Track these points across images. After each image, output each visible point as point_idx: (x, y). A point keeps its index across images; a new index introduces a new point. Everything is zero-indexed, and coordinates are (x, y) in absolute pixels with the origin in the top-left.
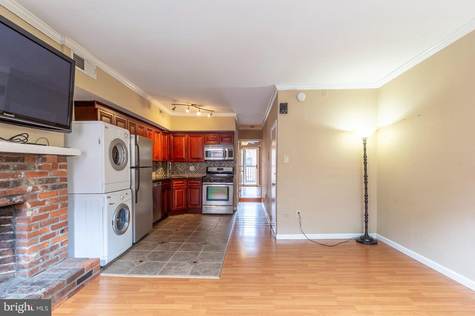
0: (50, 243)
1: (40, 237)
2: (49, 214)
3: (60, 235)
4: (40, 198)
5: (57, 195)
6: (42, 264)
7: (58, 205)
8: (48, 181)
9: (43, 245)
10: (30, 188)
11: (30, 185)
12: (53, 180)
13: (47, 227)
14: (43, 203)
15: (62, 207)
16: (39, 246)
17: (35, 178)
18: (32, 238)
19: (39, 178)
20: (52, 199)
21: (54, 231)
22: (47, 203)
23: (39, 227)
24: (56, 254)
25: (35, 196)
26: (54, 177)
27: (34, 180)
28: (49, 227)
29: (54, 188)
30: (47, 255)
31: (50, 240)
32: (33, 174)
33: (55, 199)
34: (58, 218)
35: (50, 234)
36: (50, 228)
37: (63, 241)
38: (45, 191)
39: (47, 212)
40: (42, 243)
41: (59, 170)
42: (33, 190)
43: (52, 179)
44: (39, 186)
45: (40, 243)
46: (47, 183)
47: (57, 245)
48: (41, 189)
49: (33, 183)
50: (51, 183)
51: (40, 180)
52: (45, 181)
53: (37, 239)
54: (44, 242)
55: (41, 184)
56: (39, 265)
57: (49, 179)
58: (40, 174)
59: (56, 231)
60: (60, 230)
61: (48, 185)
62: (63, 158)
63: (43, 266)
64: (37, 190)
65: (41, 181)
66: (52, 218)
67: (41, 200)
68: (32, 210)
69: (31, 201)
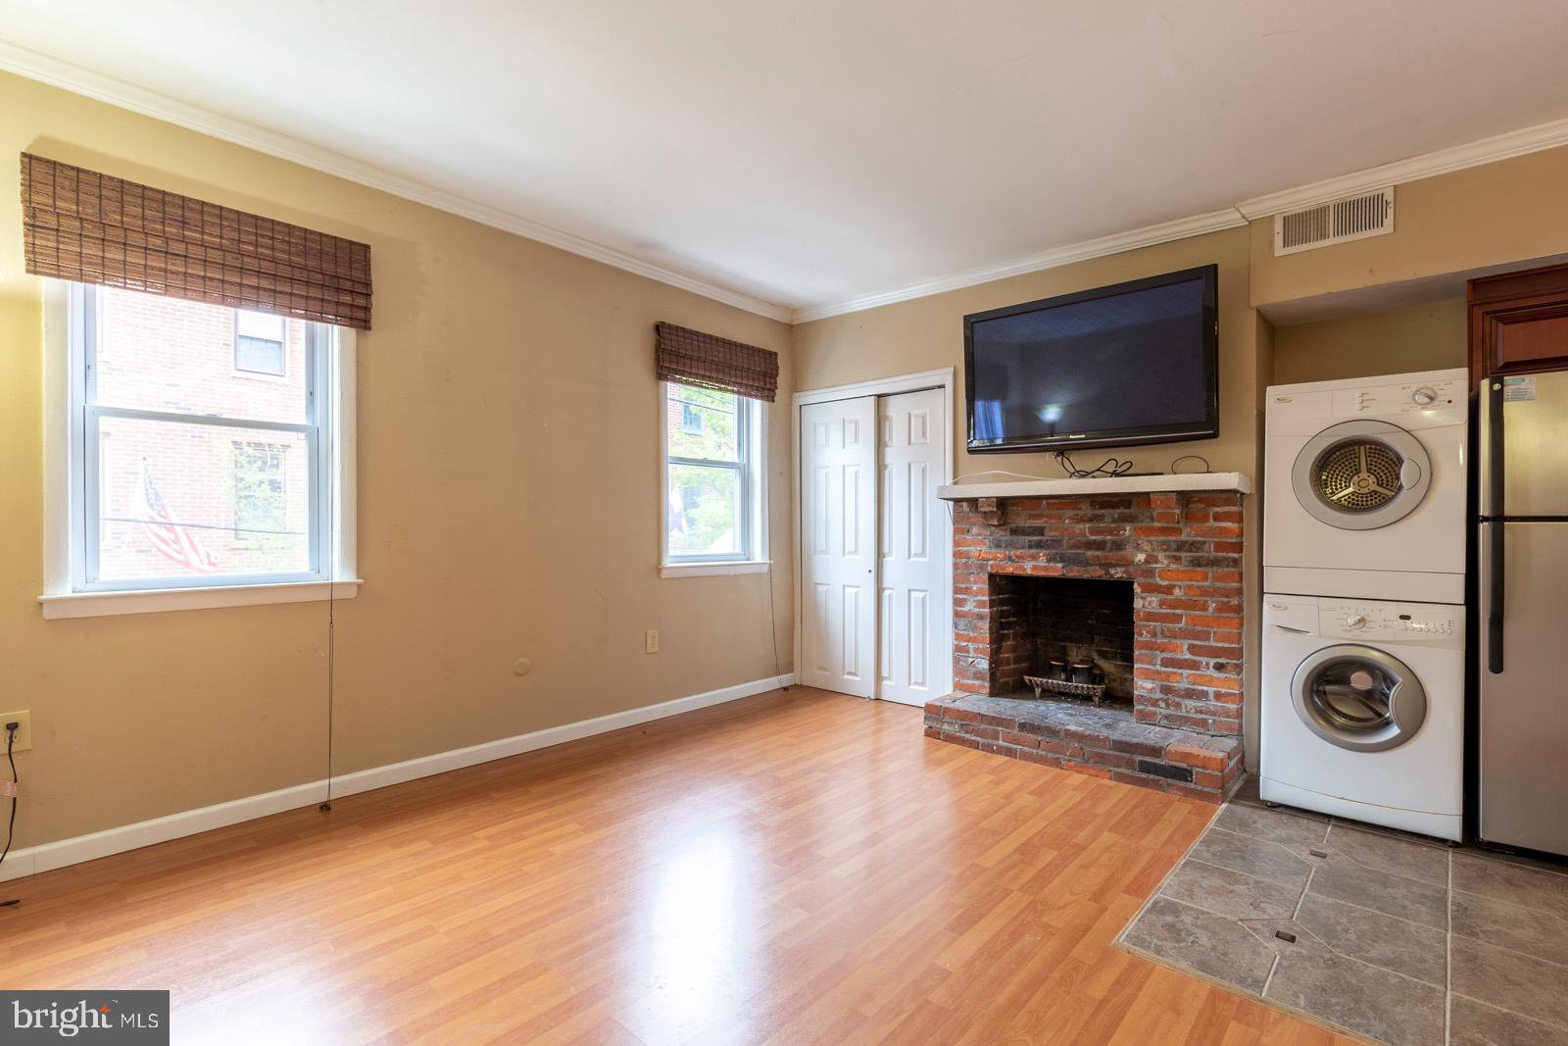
0: (1183, 680)
1: (1160, 656)
2: (1181, 616)
3: (1212, 672)
4: (1162, 578)
5: (1206, 579)
6: (1164, 712)
7: (1206, 602)
8: (1181, 546)
9: (1168, 675)
10: (1141, 557)
11: (1142, 551)
12: (1194, 546)
13: (1179, 642)
14: (1169, 590)
15: (1219, 609)
16: (1159, 672)
17: (1151, 538)
18: (1143, 651)
19: (1161, 538)
20: (1190, 587)
21: (1198, 658)
22: (1177, 592)
23: (1159, 635)
24: (1201, 712)
25: (1151, 573)
26: (1198, 539)
27: (1151, 542)
28: (1185, 644)
29: (1197, 563)
30: (1177, 700)
31: (1186, 672)
32: (1149, 531)
33: (1198, 587)
34: (1209, 633)
35: (1186, 660)
36: (1185, 647)
37: (1224, 690)
38: (1173, 566)
39: (1179, 611)
40: (1163, 669)
41: (1212, 523)
42: (1147, 561)
43: (1192, 544)
44: (1161, 556)
45: (1158, 667)
46: (1179, 549)
47: (1205, 694)
48: (1163, 562)
49: (1148, 547)
50: (1191, 551)
51: (1163, 543)
52: (1174, 546)
53: (1155, 657)
54: (1170, 669)
55: (1164, 550)
56: (1158, 710)
57: (1184, 543)
58: (1164, 531)
59: (1204, 660)
60: (1212, 661)
61: (1183, 555)
62: (1223, 496)
63: (1166, 717)
64: (1156, 562)
65: (1166, 546)
66: (1190, 628)
67: (1164, 583)
68: (1144, 598)
69: (1141, 580)
